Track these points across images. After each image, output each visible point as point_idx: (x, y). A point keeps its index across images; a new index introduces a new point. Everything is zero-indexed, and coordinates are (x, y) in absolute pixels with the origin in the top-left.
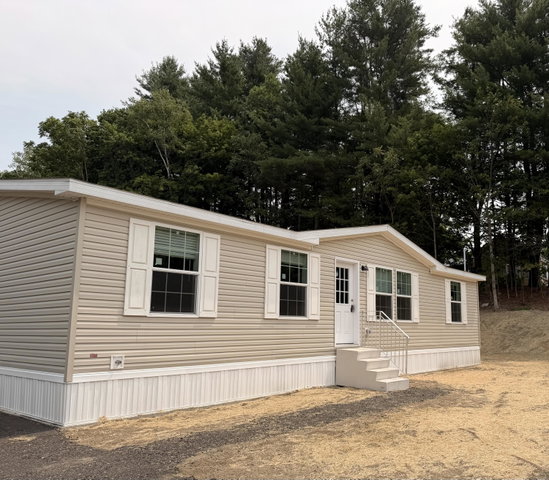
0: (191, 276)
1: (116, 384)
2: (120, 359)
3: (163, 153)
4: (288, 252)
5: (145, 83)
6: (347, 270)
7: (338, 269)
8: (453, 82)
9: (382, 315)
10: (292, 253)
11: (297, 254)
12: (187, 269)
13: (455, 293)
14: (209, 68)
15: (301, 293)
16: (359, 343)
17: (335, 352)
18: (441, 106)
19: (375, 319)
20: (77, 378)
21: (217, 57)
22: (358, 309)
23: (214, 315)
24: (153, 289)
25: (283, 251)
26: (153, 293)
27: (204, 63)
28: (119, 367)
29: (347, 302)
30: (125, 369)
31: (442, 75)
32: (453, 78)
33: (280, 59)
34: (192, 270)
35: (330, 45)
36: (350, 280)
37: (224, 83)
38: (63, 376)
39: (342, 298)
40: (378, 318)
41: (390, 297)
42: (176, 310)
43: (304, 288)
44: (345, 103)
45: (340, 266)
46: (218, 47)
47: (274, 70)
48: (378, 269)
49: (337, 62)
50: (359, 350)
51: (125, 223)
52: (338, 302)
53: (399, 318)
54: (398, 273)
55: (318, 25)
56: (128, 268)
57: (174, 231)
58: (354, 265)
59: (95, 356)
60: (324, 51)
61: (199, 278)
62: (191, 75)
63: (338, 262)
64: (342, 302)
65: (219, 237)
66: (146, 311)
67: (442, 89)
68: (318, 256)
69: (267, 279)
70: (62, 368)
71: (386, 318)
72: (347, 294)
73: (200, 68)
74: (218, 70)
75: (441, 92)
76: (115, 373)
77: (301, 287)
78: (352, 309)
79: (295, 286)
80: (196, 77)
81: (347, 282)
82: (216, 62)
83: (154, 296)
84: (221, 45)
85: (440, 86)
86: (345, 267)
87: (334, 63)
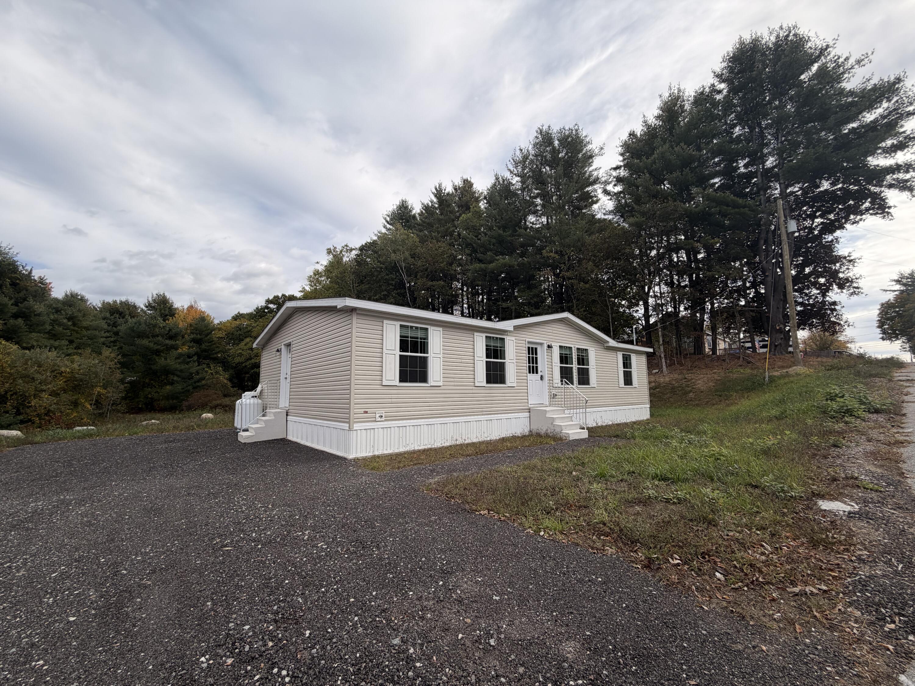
0: (424, 357)
1: (380, 430)
2: (382, 414)
3: (402, 269)
4: (490, 337)
5: (388, 219)
6: (536, 349)
7: (529, 348)
8: (620, 192)
9: (565, 382)
10: (493, 337)
11: (497, 338)
12: (421, 353)
13: (627, 363)
14: (430, 204)
15: (501, 367)
16: (548, 403)
17: (529, 411)
18: (610, 212)
19: (560, 385)
20: (356, 426)
21: (436, 196)
22: (546, 378)
23: (440, 384)
24: (400, 367)
25: (486, 337)
26: (400, 370)
27: (427, 201)
28: (382, 420)
29: (537, 373)
30: (386, 420)
31: (610, 188)
32: (620, 190)
33: (481, 191)
34: (424, 353)
35: (518, 176)
36: (539, 356)
37: (441, 214)
38: (348, 425)
39: (533, 370)
40: (562, 384)
41: (572, 368)
42: (415, 381)
43: (504, 363)
44: (531, 218)
45: (531, 346)
46: (436, 189)
47: (477, 200)
48: (561, 347)
49: (524, 189)
50: (548, 409)
51: (381, 324)
52: (530, 372)
53: (579, 384)
54: (578, 349)
55: (508, 163)
56: (384, 354)
57: (412, 327)
58: (541, 344)
59: (366, 412)
60: (514, 182)
61: (429, 358)
62: (419, 211)
63: (529, 342)
64: (533, 373)
65: (441, 329)
66: (397, 382)
67: (611, 199)
68: (513, 338)
69: (476, 358)
70: (347, 420)
71: (568, 384)
72: (537, 367)
73: (425, 206)
74: (437, 206)
75: (610, 202)
76: (378, 423)
77: (501, 362)
78: (542, 378)
79: (497, 362)
80: (422, 212)
81: (536, 358)
82: (435, 200)
83: (401, 372)
84: (437, 187)
85: (609, 198)
86: (534, 346)
87: (523, 190)
